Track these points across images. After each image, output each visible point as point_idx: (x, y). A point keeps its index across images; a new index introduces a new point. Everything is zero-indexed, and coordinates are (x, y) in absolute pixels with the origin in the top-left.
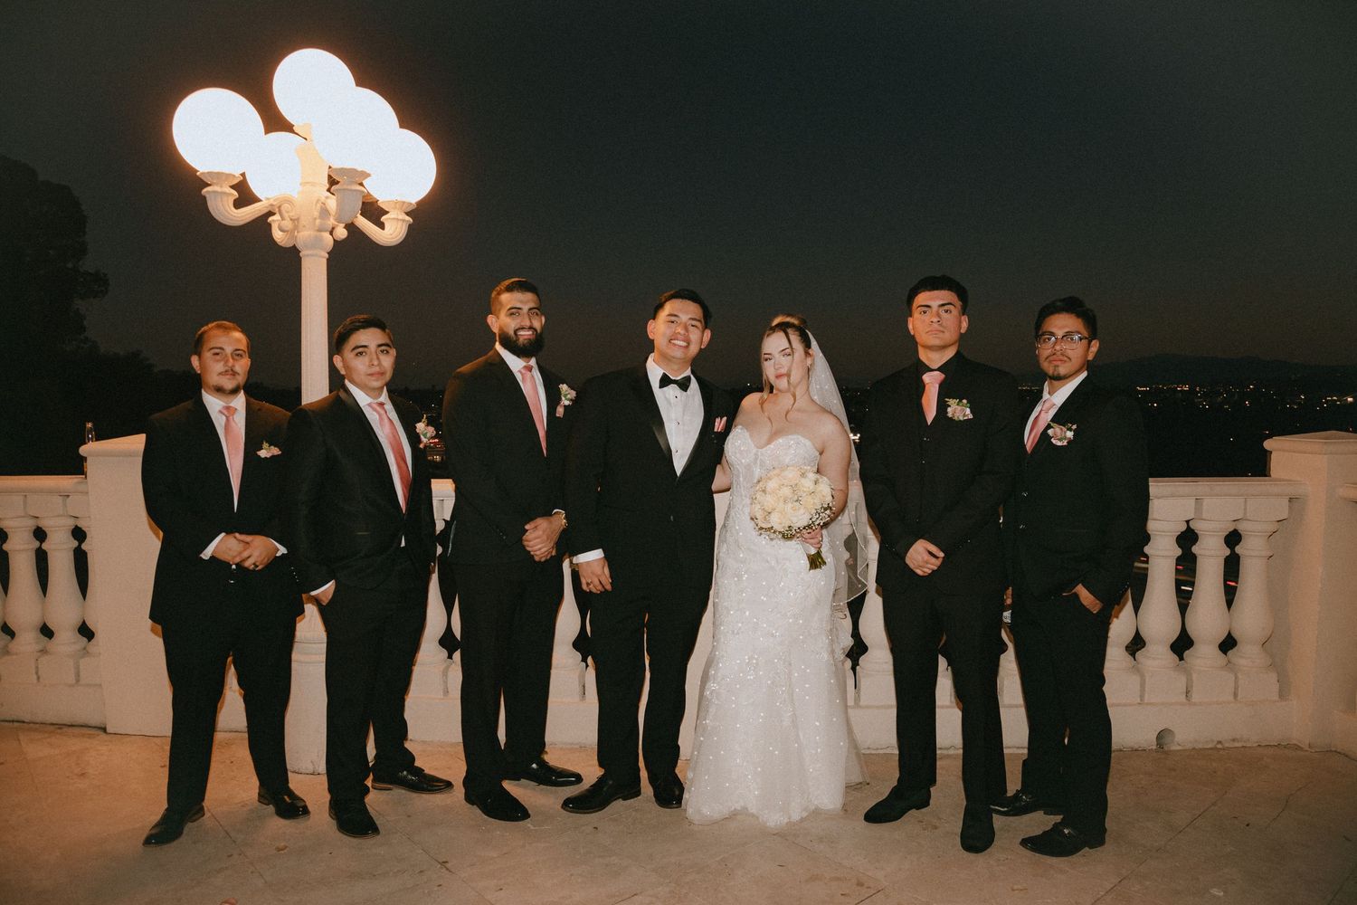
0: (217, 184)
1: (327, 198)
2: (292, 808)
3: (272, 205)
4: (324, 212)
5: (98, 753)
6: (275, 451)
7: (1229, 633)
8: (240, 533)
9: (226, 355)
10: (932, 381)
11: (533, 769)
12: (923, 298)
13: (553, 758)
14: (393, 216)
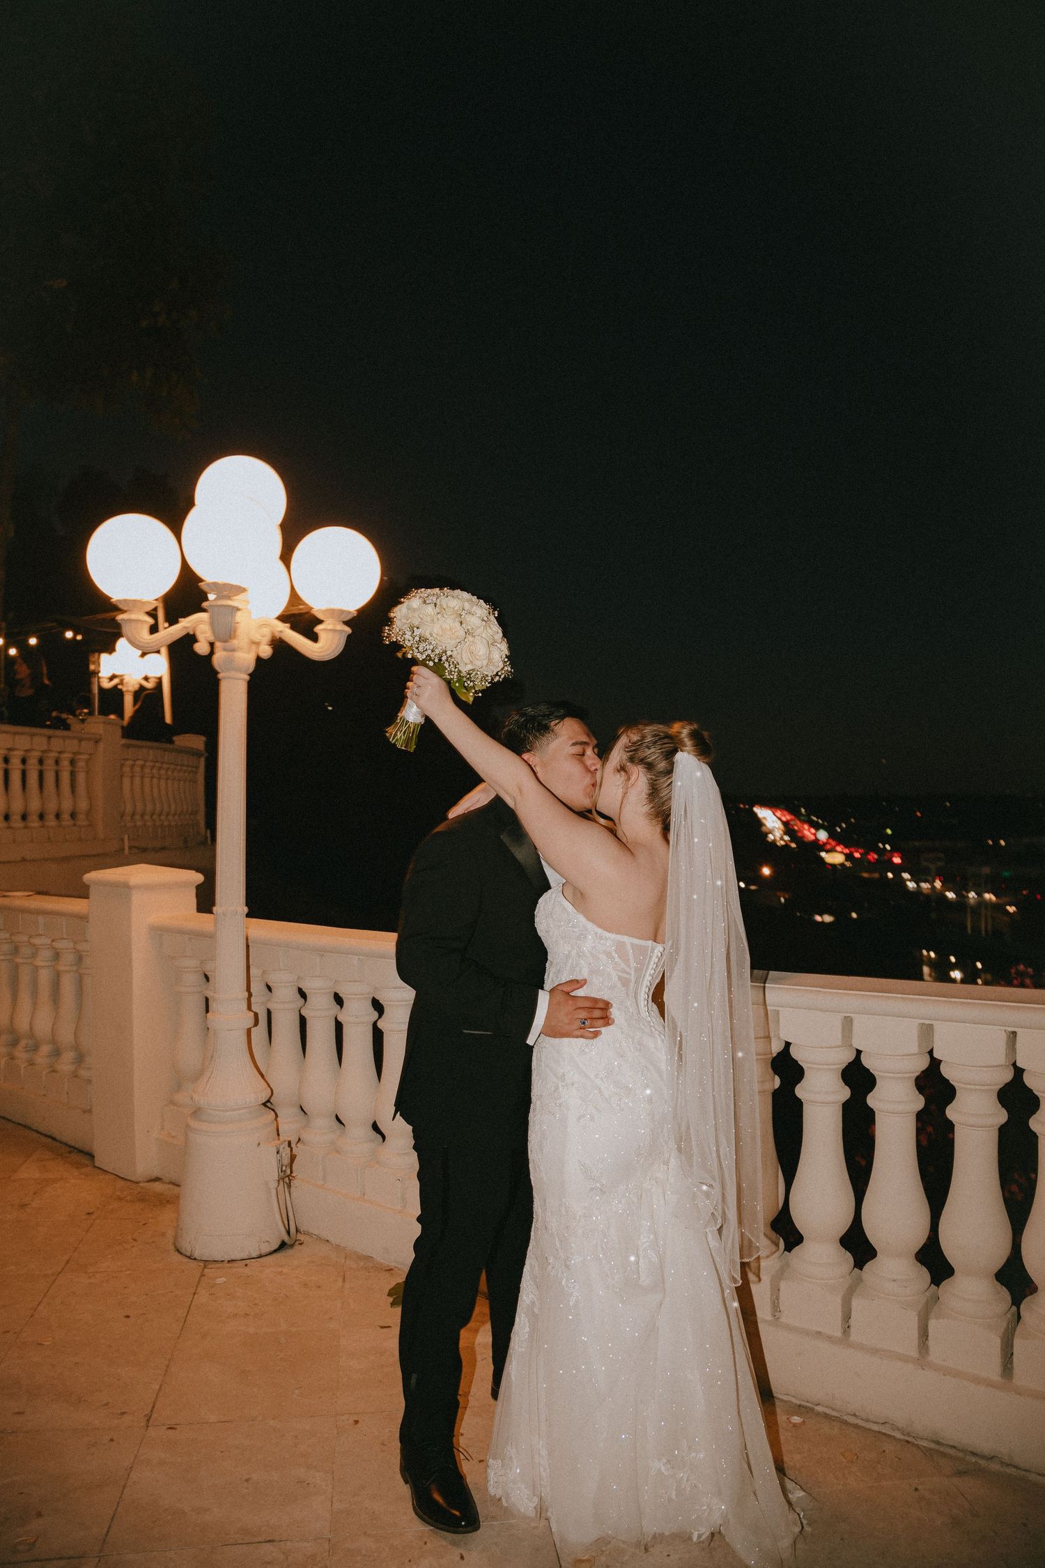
5: (63, 1186)
14: (330, 627)
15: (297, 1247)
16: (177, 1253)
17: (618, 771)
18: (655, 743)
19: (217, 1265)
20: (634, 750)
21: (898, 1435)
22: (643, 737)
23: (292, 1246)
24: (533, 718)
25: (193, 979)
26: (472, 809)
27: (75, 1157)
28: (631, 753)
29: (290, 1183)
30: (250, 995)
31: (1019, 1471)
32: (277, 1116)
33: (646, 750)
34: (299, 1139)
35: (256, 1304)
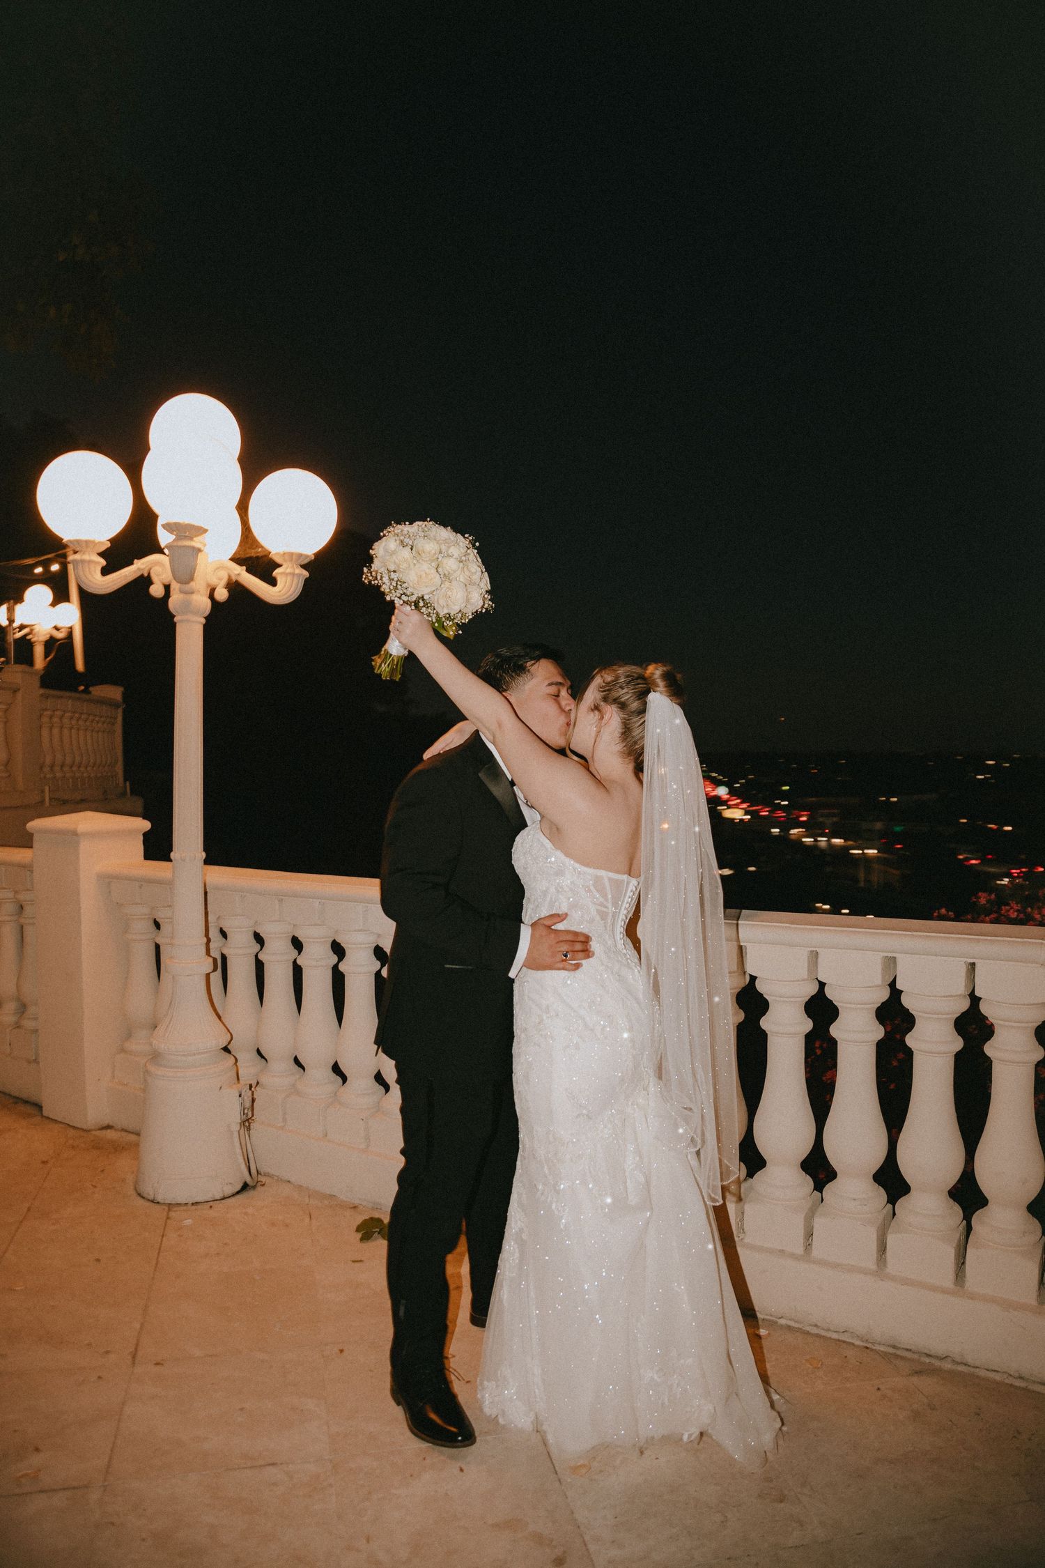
0: (83, 552)
14: (286, 570)
15: (259, 1189)
16: (139, 1198)
17: (592, 710)
18: (628, 683)
19: (185, 1208)
20: (608, 690)
21: (858, 1343)
22: (617, 678)
23: (254, 1187)
24: (507, 660)
25: (142, 928)
26: (447, 749)
27: (22, 1107)
28: (604, 693)
29: (249, 1126)
30: (209, 941)
31: (969, 1368)
32: (236, 1060)
33: (619, 689)
34: (258, 1083)
35: (226, 1244)
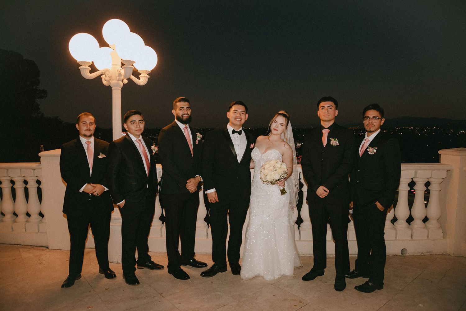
0: (84, 65)
1: (121, 70)
2: (110, 275)
3: (102, 72)
4: (120, 74)
5: (46, 256)
6: (104, 156)
7: (426, 216)
8: (92, 184)
9: (87, 124)
10: (325, 132)
11: (191, 262)
12: (322, 104)
13: (197, 258)
27: (36, 248)
